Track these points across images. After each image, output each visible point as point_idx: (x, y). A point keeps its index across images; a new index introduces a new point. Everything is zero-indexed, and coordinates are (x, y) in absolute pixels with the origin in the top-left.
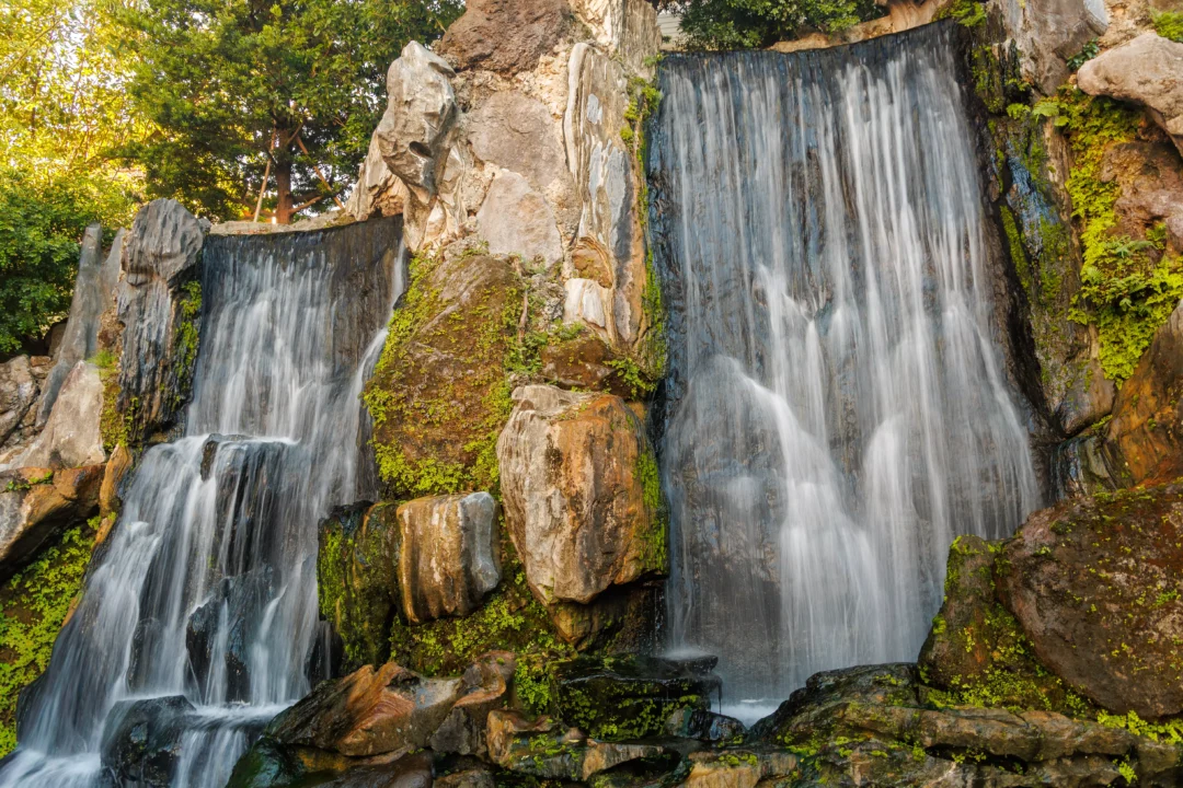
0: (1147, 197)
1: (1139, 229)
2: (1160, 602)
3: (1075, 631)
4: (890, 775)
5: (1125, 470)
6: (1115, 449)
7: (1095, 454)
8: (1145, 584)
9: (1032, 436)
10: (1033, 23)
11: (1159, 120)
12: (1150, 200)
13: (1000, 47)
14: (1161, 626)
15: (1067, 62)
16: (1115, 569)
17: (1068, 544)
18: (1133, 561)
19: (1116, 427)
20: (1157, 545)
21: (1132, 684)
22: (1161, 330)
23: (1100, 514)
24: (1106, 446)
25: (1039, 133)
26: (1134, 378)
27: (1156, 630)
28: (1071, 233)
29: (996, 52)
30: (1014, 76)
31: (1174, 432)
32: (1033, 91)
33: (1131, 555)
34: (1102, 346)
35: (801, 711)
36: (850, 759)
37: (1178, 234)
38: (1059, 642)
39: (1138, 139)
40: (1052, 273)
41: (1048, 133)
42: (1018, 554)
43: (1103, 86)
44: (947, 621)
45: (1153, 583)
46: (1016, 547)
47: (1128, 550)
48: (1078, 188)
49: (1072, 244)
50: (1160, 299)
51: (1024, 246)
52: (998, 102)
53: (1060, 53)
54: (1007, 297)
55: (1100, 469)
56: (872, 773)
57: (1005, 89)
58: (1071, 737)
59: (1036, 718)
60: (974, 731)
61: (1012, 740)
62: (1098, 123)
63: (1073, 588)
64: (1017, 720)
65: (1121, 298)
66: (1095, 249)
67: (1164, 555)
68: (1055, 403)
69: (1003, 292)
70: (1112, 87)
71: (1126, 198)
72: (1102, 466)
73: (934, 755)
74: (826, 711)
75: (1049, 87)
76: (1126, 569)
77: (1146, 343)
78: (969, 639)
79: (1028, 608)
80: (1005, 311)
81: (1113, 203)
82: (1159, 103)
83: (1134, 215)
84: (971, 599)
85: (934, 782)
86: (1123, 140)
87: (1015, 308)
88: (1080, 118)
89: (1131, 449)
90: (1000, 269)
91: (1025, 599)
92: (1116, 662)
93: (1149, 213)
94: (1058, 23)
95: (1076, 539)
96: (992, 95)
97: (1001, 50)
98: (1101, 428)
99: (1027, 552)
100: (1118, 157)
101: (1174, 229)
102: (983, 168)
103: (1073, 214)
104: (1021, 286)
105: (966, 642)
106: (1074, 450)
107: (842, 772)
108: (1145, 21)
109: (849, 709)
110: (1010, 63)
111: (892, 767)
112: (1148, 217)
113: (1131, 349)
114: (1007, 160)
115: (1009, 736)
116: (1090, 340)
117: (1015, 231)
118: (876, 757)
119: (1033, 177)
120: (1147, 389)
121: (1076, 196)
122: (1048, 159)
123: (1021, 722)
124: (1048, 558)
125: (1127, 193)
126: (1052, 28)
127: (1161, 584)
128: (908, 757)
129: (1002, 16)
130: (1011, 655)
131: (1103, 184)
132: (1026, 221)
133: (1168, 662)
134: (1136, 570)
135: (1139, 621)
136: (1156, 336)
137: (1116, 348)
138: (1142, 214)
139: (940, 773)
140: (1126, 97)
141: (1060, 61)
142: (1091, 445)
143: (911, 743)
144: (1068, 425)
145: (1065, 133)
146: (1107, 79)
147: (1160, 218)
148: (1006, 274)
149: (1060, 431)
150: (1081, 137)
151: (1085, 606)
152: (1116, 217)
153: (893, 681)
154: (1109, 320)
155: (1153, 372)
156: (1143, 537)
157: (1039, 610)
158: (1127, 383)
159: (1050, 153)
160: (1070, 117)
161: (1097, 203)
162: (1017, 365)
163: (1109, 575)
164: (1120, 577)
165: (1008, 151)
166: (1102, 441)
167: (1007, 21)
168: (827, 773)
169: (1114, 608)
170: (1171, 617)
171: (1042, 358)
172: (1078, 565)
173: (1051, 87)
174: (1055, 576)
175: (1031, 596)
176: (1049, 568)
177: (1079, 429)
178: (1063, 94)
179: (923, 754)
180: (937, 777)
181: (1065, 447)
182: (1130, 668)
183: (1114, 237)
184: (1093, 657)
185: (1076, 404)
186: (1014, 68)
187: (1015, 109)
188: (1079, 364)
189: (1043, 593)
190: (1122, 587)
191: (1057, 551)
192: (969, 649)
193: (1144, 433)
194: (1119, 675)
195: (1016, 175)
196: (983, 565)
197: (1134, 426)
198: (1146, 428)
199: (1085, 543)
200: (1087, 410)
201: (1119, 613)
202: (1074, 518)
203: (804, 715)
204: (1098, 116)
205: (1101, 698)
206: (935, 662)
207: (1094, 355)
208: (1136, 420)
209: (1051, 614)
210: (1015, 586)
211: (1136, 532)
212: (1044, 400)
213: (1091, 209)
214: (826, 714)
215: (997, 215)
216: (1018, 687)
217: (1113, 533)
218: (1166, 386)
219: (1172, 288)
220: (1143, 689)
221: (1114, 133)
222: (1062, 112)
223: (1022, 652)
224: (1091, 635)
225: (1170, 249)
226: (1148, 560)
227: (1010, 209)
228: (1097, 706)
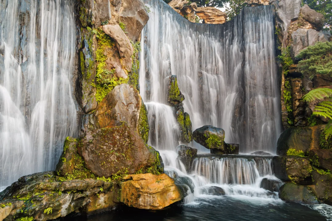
0: (113, 62)
1: (110, 69)
2: (111, 152)
3: (95, 159)
4: (53, 200)
5: (98, 123)
6: (97, 118)
7: (92, 118)
8: (109, 149)
9: (77, 112)
10: (96, 9)
11: (118, 46)
12: (113, 63)
13: (88, 11)
14: (111, 158)
15: (101, 22)
16: (104, 145)
17: (96, 140)
18: (107, 144)
19: (97, 112)
20: (112, 141)
21: (105, 170)
22: (110, 93)
23: (102, 133)
24: (95, 117)
25: (93, 37)
26: (102, 102)
27: (110, 158)
28: (95, 64)
29: (87, 11)
30: (90, 20)
31: (110, 116)
32: (93, 26)
33: (107, 142)
34: (97, 93)
35: (23, 188)
36: (43, 198)
37: (117, 73)
38: (92, 162)
39: (112, 48)
40: (90, 73)
41: (94, 38)
42: (85, 142)
43: (109, 33)
44: (66, 159)
45: (110, 148)
46: (84, 140)
47: (107, 141)
48: (98, 54)
49: (95, 67)
50: (111, 86)
51: (85, 64)
52: (85, 24)
53: (101, 20)
54: (77, 75)
55: (92, 122)
56: (49, 200)
57: (87, 22)
58: (94, 183)
59: (88, 180)
60: (75, 185)
61: (83, 186)
62: (105, 40)
63: (96, 150)
64: (84, 181)
65: (105, 83)
66: (100, 71)
67: (113, 143)
68: (84, 104)
69: (76, 73)
70: (111, 34)
71: (108, 61)
72: (93, 121)
73: (64, 193)
74: (32, 186)
75: (96, 27)
76: (106, 146)
77: (106, 95)
78: (71, 163)
79: (86, 155)
80: (76, 78)
81: (105, 61)
82: (120, 43)
83: (110, 65)
84: (72, 153)
85: (63, 200)
86: (109, 47)
87: (78, 79)
88: (102, 38)
89: (100, 118)
90: (77, 67)
91: (85, 152)
92: (102, 166)
93: (113, 66)
94: (102, 12)
95: (97, 138)
96: (84, 21)
97: (88, 12)
98: (94, 112)
99: (87, 141)
100: (108, 51)
101: (117, 71)
102: (78, 39)
103: (96, 60)
104: (81, 73)
105: (70, 164)
106: (87, 116)
107: (40, 202)
108: (118, 22)
109: (41, 184)
110: (90, 16)
111: (54, 198)
112: (112, 67)
113: (103, 95)
114: (84, 40)
115: (83, 185)
116: (94, 91)
117: (83, 59)
118: (50, 196)
119: (89, 47)
120: (105, 105)
121: (97, 56)
122: (93, 44)
123: (85, 182)
124: (91, 143)
125: (109, 59)
126: (101, 13)
127: (112, 149)
128: (57, 195)
129: (90, 3)
130: (79, 166)
131: (104, 55)
132: (86, 57)
133: (111, 165)
134: (108, 146)
135: (107, 157)
136: (108, 93)
137: (100, 94)
138: (111, 66)
139: (65, 197)
140: (113, 38)
141: (100, 22)
142: (91, 116)
143: (58, 191)
144: (87, 111)
145: (97, 39)
146: (110, 32)
147: (114, 68)
148: (78, 69)
149: (84, 111)
150: (101, 42)
151: (98, 154)
152: (106, 64)
153: (49, 176)
154: (99, 87)
155: (107, 102)
156: (110, 139)
157: (88, 155)
158: (100, 103)
159: (94, 43)
160: (100, 36)
161: (102, 59)
162: (76, 93)
163: (103, 147)
164: (105, 147)
165: (85, 38)
166: (94, 115)
167: (91, 5)
168: (35, 203)
169: (103, 154)
170: (113, 156)
171: (83, 93)
172: (97, 144)
173: (97, 27)
174: (92, 147)
175: (87, 152)
176: (91, 145)
177: (89, 112)
178: (98, 29)
179: (61, 193)
180: (64, 198)
181: (85, 116)
182: (104, 167)
183: (105, 69)
184: (98, 165)
185: (89, 106)
186: (91, 18)
187: (89, 28)
188: (91, 96)
189: (90, 151)
190: (105, 149)
191: (93, 141)
192: (70, 166)
193: (104, 115)
194: (102, 169)
195: (86, 45)
196: (75, 144)
197: (101, 113)
198: (104, 114)
199: (99, 139)
200: (91, 108)
201: (104, 155)
202: (97, 134)
203: (25, 189)
204: (105, 39)
205: (99, 174)
206: (63, 170)
207: (94, 95)
208: (102, 112)
209: (91, 156)
210: (83, 149)
211: (109, 137)
212: (82, 103)
213: (100, 60)
214: (32, 187)
215: (79, 53)
216: (80, 174)
217: (105, 137)
218: (109, 105)
219: (114, 84)
220: (106, 171)
221: (108, 44)
222: (98, 34)
223: (82, 165)
224: (98, 160)
225: (115, 75)
226: (110, 144)
227: (83, 53)
228: (97, 176)
